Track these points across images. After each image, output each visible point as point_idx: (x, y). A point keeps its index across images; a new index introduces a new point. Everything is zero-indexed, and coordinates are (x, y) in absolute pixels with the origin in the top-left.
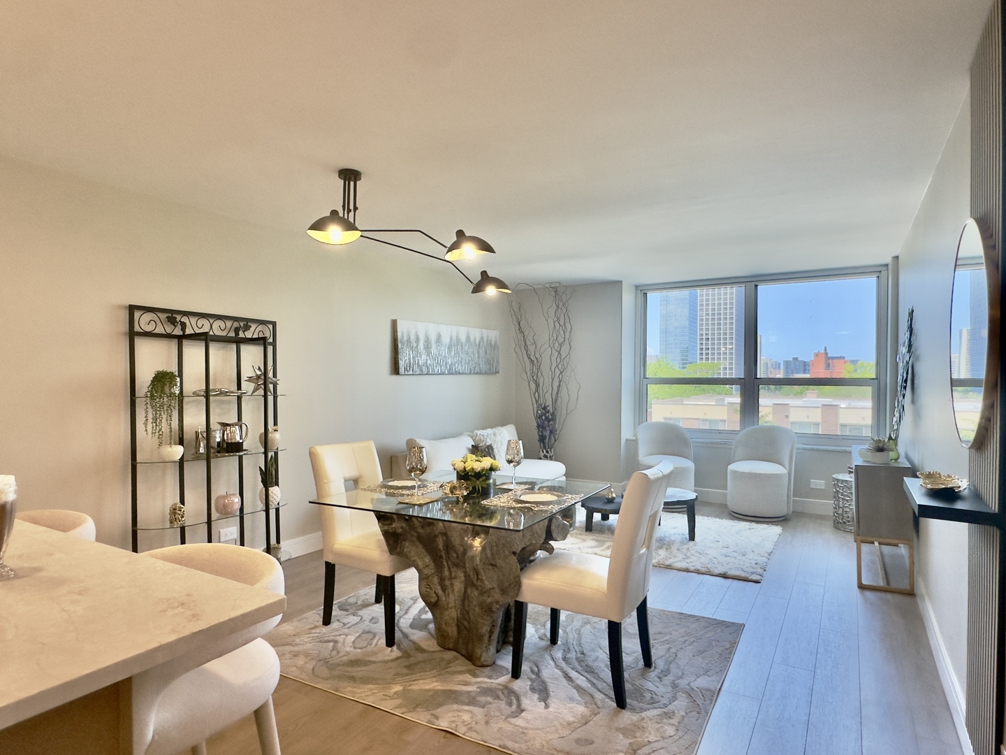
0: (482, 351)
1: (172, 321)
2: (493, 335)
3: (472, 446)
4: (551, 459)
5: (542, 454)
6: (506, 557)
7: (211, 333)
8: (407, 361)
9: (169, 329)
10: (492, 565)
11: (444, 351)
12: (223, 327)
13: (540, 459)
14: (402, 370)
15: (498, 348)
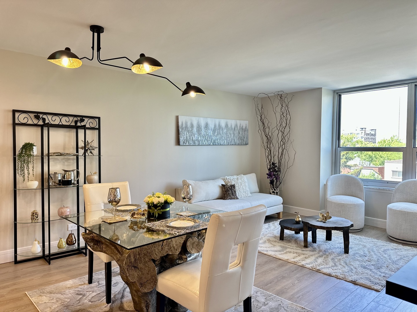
0: (236, 132)
1: (37, 117)
2: (244, 123)
3: (222, 185)
4: (277, 194)
5: (271, 191)
6: (146, 262)
7: (60, 124)
8: (185, 138)
9: (36, 122)
10: (135, 267)
11: (210, 133)
12: (68, 120)
13: (270, 194)
14: (181, 143)
15: (248, 130)
